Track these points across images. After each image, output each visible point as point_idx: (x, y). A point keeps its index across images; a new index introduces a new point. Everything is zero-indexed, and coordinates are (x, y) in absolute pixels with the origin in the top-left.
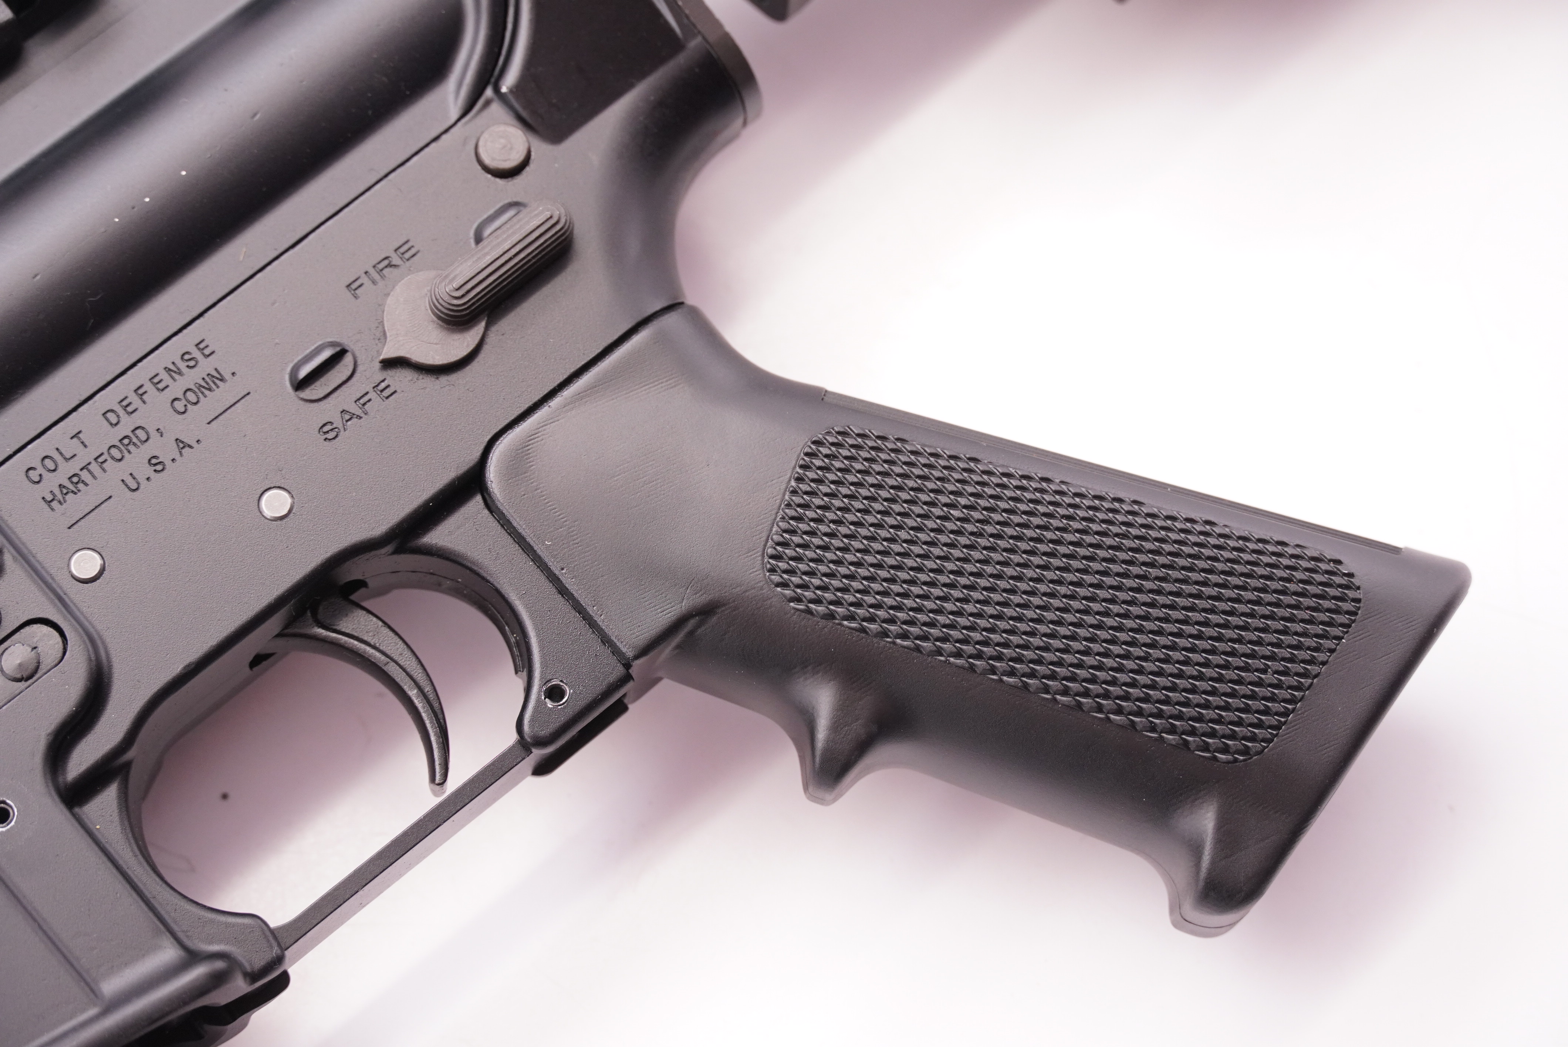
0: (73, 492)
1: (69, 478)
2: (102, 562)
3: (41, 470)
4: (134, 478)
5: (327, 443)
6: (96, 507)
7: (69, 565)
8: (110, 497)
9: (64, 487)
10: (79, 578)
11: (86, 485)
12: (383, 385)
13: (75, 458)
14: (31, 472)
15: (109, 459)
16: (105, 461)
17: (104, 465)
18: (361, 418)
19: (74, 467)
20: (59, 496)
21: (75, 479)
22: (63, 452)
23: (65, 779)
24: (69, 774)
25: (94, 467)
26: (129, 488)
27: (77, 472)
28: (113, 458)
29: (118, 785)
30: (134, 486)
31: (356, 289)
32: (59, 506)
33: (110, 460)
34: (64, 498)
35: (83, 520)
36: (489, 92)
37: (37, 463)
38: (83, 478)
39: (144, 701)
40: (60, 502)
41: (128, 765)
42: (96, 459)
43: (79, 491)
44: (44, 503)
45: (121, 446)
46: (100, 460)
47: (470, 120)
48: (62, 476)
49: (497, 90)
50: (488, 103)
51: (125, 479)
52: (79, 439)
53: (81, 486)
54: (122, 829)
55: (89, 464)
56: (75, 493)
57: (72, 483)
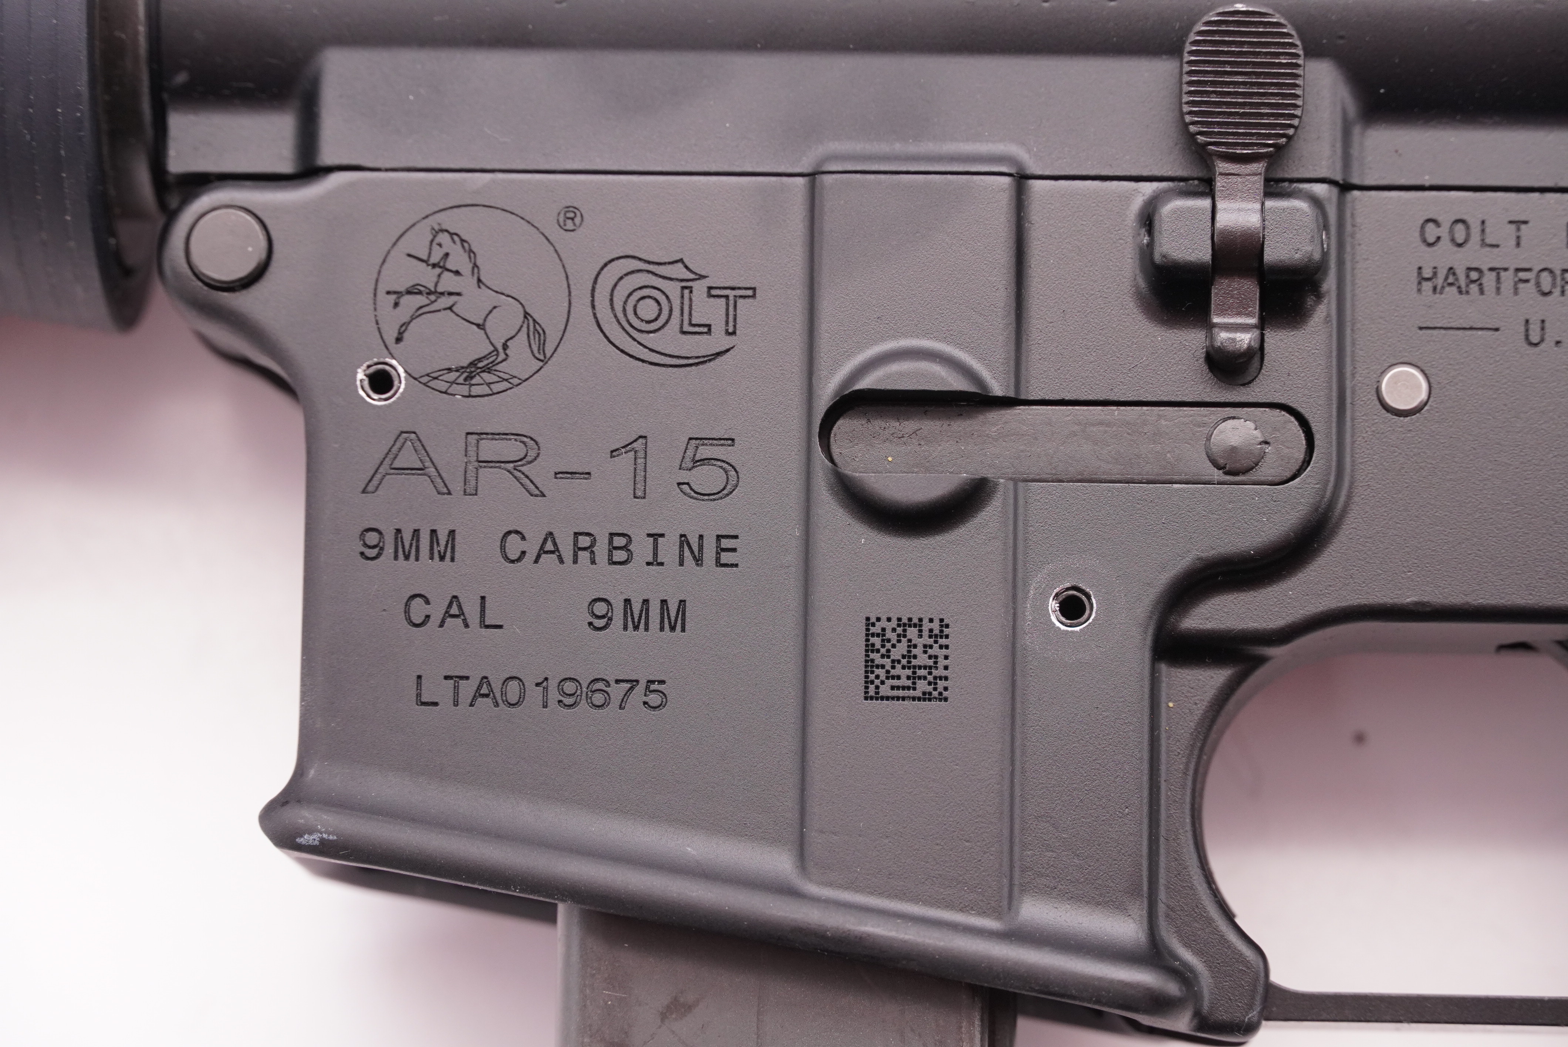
0: (1459, 287)
1: (1470, 269)
2: (1426, 398)
3: (1444, 232)
4: (1543, 329)
6: (1471, 328)
7: (1383, 373)
8: (1497, 330)
9: (1454, 274)
10: (1383, 398)
11: (1482, 292)
13: (1495, 250)
14: (1431, 225)
15: (1533, 282)
16: (1527, 281)
17: (1521, 286)
19: (1485, 259)
20: (1440, 281)
21: (1474, 275)
22: (1488, 230)
23: (1177, 622)
24: (1187, 620)
25: (1508, 278)
26: (1527, 337)
27: (1484, 268)
28: (1538, 284)
29: (1233, 674)
30: (1535, 339)
32: (1430, 292)
33: (1531, 285)
34: (1443, 287)
35: (1443, 332)
37: (1446, 221)
38: (1484, 281)
39: (1339, 605)
40: (1435, 289)
41: (1262, 660)
42: (1518, 270)
43: (1467, 292)
44: (1416, 274)
45: (1559, 279)
46: (1522, 275)
48: (1461, 260)
51: (1531, 321)
52: (1518, 229)
53: (1474, 288)
54: (1196, 730)
55: (1506, 269)
56: (1460, 292)
57: (1468, 276)
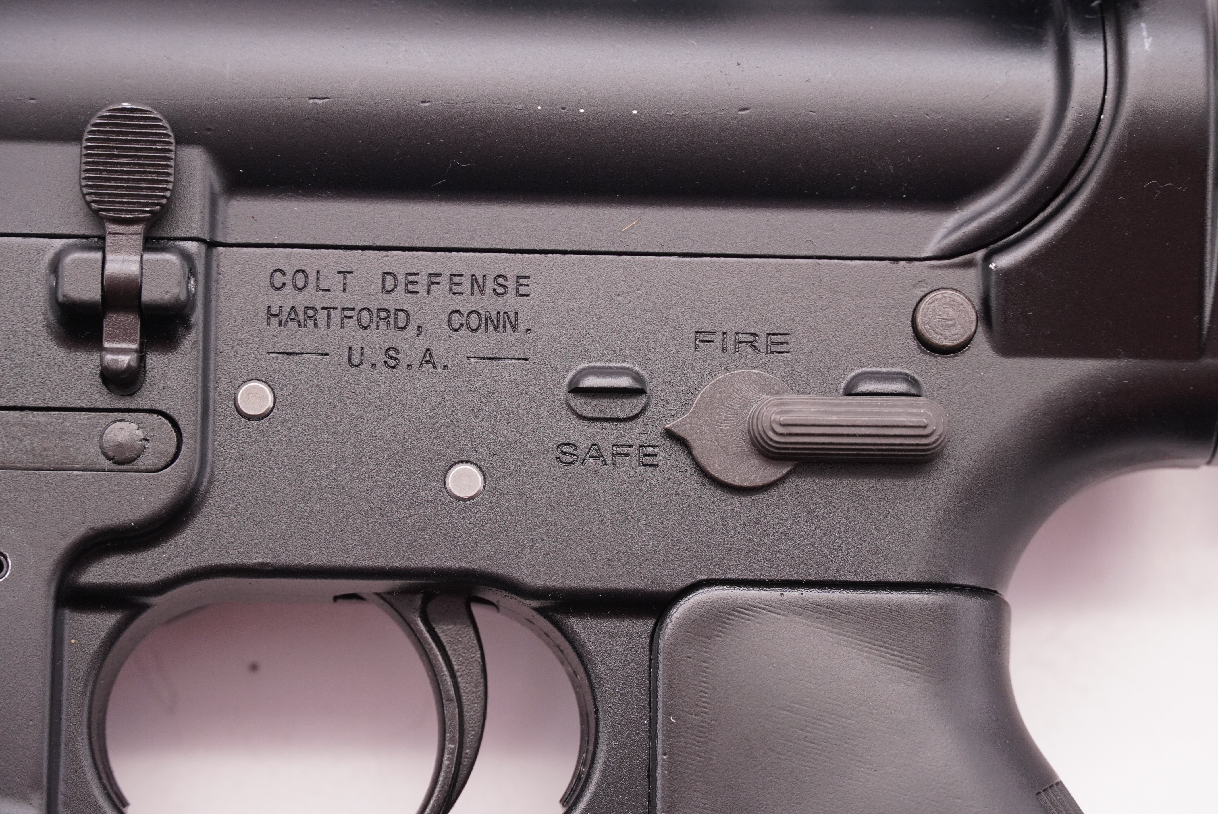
0: (299, 322)
1: (307, 308)
2: (272, 406)
3: (288, 279)
4: (362, 354)
5: (557, 463)
6: (307, 353)
7: (239, 387)
8: (327, 354)
9: (295, 312)
10: (239, 406)
11: (316, 325)
12: (651, 450)
13: (327, 294)
14: (278, 274)
15: (355, 318)
16: (351, 317)
17: (346, 321)
18: (606, 464)
19: (320, 300)
20: (284, 317)
21: (310, 313)
22: (321, 278)
23: (77, 577)
24: (84, 576)
25: (336, 315)
26: (350, 360)
27: (319, 307)
28: (359, 321)
29: (121, 618)
30: (356, 362)
31: (702, 341)
32: (277, 326)
33: (354, 321)
34: (287, 321)
35: (286, 355)
36: (979, 255)
37: (290, 270)
38: (318, 317)
39: (201, 564)
40: (280, 323)
41: (145, 607)
42: (344, 309)
43: (305, 325)
44: (266, 312)
45: (375, 316)
46: (347, 313)
47: (939, 267)
48: (301, 301)
49: (988, 259)
50: (969, 264)
51: (353, 349)
52: (345, 278)
53: (310, 322)
54: (92, 660)
55: (335, 309)
56: (300, 326)
57: (305, 313)
